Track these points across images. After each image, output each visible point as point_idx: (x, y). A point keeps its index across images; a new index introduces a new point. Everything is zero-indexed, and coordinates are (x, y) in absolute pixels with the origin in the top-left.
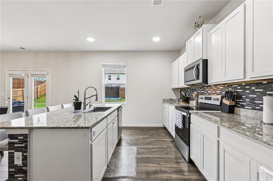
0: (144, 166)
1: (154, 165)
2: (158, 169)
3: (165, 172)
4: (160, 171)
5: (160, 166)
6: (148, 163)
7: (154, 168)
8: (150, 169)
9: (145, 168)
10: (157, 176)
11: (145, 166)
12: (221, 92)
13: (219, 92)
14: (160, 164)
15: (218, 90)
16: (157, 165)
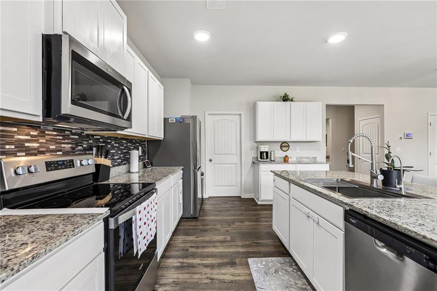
0: (239, 275)
1: (222, 277)
2: (216, 271)
3: (206, 266)
4: (213, 267)
5: (212, 276)
6: (232, 282)
7: (223, 271)
8: (230, 270)
9: (237, 272)
10: (220, 261)
11: (237, 276)
12: (74, 146)
13: (70, 145)
14: (211, 279)
15: (66, 141)
16: (215, 277)
